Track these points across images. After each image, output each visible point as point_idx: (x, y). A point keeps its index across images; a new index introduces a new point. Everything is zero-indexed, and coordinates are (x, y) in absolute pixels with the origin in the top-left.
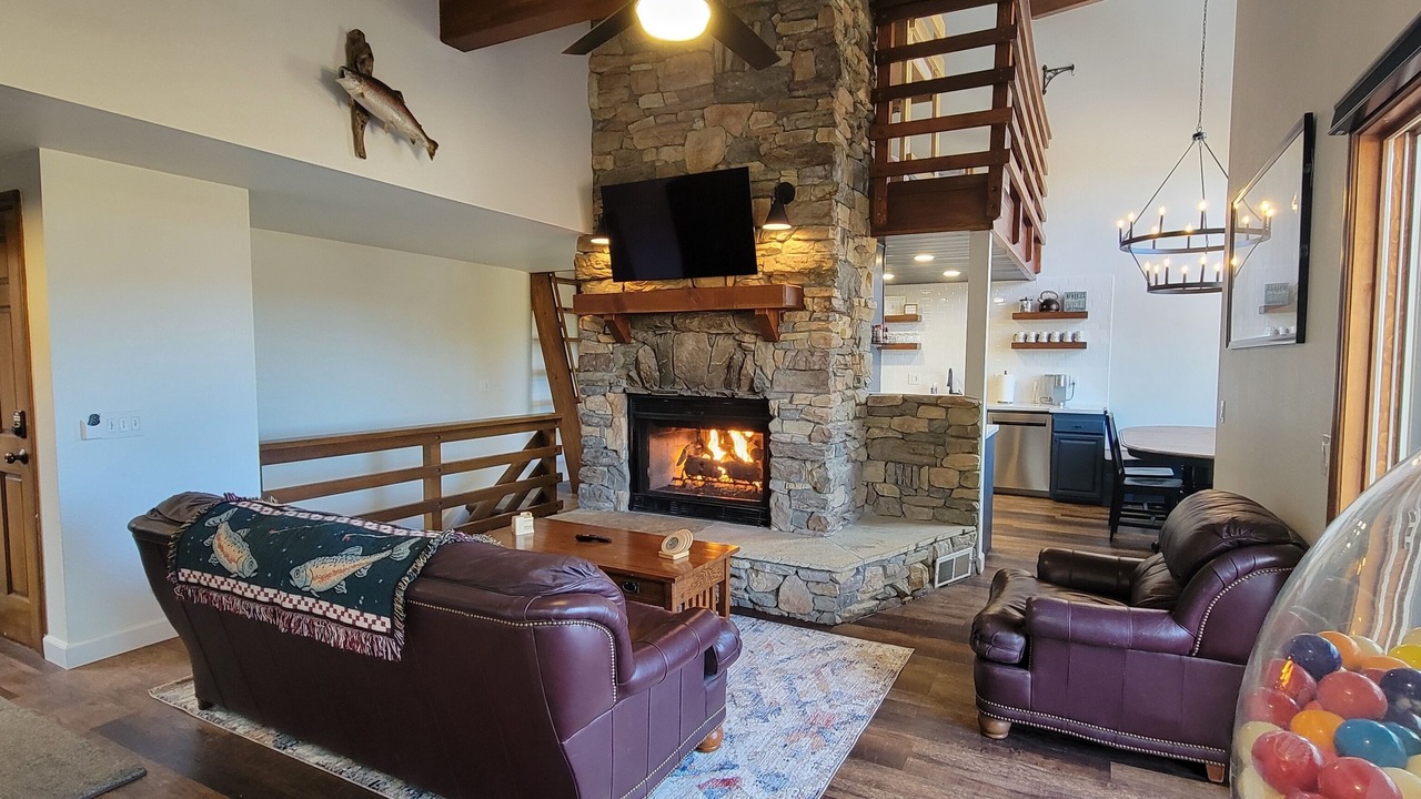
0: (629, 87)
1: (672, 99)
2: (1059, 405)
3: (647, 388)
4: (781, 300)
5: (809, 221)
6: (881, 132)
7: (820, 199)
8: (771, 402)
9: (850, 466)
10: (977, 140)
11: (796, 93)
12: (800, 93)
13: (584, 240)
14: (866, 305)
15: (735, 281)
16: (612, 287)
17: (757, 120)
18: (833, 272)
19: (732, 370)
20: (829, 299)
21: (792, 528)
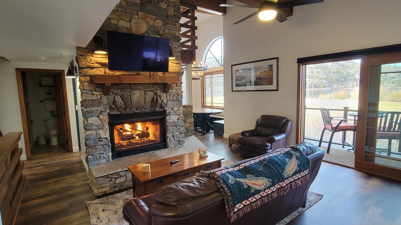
3: (120, 112)
7: (178, 52)
8: (167, 111)
11: (169, 18)
15: (153, 73)
21: (174, 146)
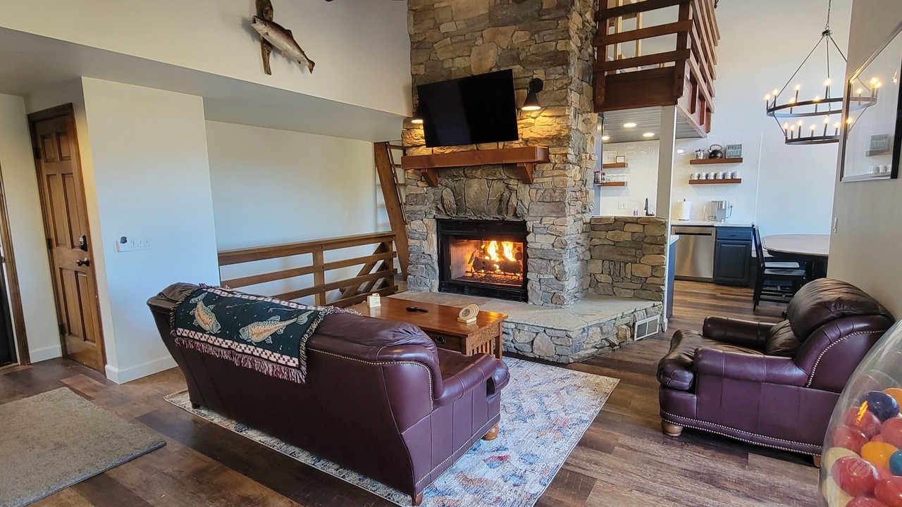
0: (433, 18)
1: (462, 25)
2: (721, 221)
3: (449, 215)
4: (534, 157)
5: (552, 104)
6: (601, 41)
7: (560, 88)
8: (528, 223)
9: (579, 263)
10: (668, 44)
11: (543, 18)
12: (546, 17)
13: (407, 121)
14: (590, 158)
15: (504, 145)
16: (425, 151)
17: (517, 37)
18: (568, 137)
19: (503, 203)
20: (566, 155)
21: (542, 303)
